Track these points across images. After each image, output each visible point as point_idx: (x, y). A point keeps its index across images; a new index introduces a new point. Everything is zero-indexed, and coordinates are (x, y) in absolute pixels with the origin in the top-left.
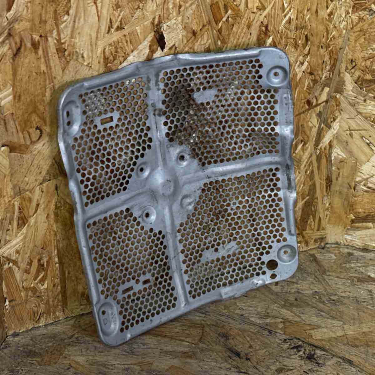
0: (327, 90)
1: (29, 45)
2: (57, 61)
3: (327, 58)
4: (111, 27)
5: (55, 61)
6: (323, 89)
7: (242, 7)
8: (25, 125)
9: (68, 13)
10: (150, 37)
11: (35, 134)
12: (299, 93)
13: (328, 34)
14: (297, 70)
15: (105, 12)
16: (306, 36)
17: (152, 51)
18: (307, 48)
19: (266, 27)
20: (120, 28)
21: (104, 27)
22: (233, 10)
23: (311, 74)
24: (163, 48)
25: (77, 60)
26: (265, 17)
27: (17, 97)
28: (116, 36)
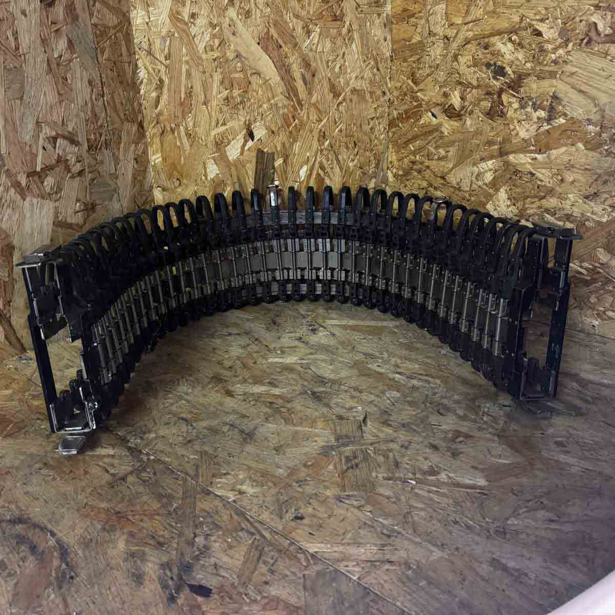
0: (374, 180)
1: (169, 129)
2: (186, 141)
3: (372, 158)
4: (218, 123)
5: (185, 140)
6: (371, 180)
7: (305, 118)
8: (170, 177)
9: (190, 112)
10: (244, 131)
11: (177, 183)
12: (352, 181)
13: (371, 141)
14: (351, 164)
15: (213, 114)
16: (355, 142)
17: (246, 141)
18: (356, 150)
19: (324, 133)
20: (224, 124)
21: (213, 123)
22: (299, 120)
23: (361, 168)
24: (253, 140)
25: (198, 141)
26: (322, 126)
27: (164, 159)
28: (221, 129)
